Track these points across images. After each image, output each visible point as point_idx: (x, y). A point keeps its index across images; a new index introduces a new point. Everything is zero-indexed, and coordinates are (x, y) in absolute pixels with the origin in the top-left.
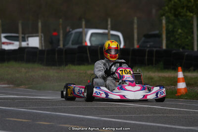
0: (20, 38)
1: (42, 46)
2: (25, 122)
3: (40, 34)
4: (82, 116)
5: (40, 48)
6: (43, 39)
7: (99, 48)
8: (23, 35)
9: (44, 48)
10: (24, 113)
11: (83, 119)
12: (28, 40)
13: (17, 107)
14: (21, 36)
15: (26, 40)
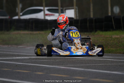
0: (60, 10)
1: (77, 17)
2: (64, 77)
3: (75, 7)
4: (109, 72)
5: (75, 18)
6: (77, 11)
7: (122, 17)
8: (62, 8)
9: (78, 18)
10: (63, 70)
11: (110, 75)
12: (65, 12)
13: (58, 65)
14: (60, 9)
15: (64, 12)
